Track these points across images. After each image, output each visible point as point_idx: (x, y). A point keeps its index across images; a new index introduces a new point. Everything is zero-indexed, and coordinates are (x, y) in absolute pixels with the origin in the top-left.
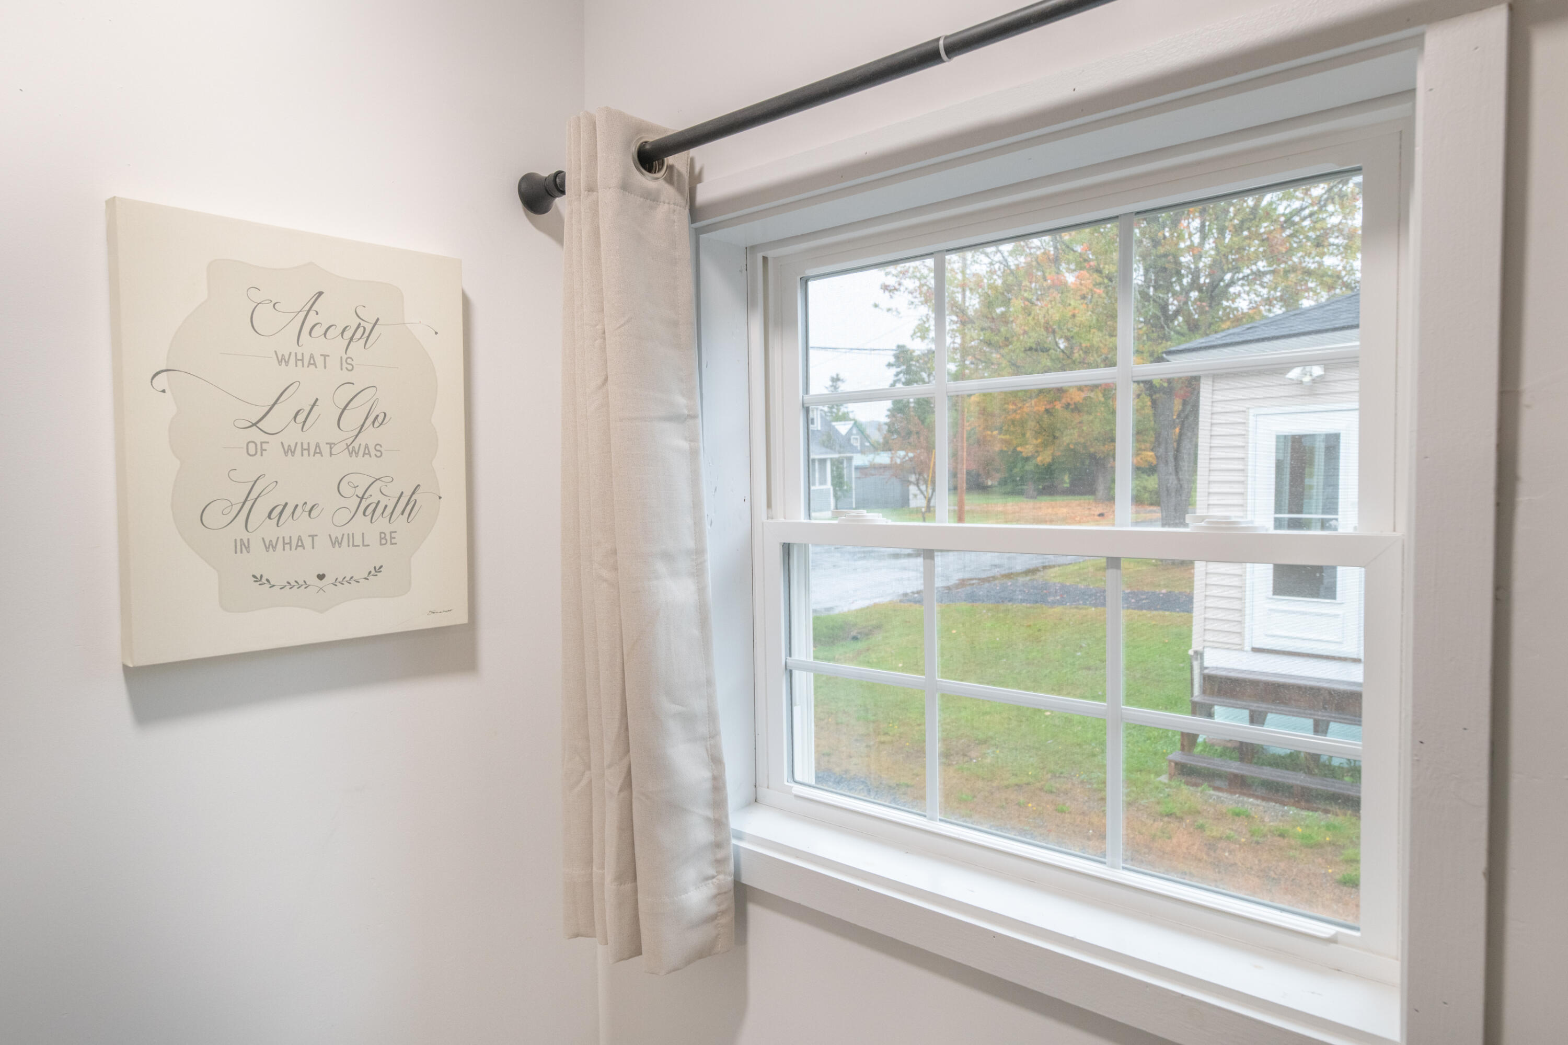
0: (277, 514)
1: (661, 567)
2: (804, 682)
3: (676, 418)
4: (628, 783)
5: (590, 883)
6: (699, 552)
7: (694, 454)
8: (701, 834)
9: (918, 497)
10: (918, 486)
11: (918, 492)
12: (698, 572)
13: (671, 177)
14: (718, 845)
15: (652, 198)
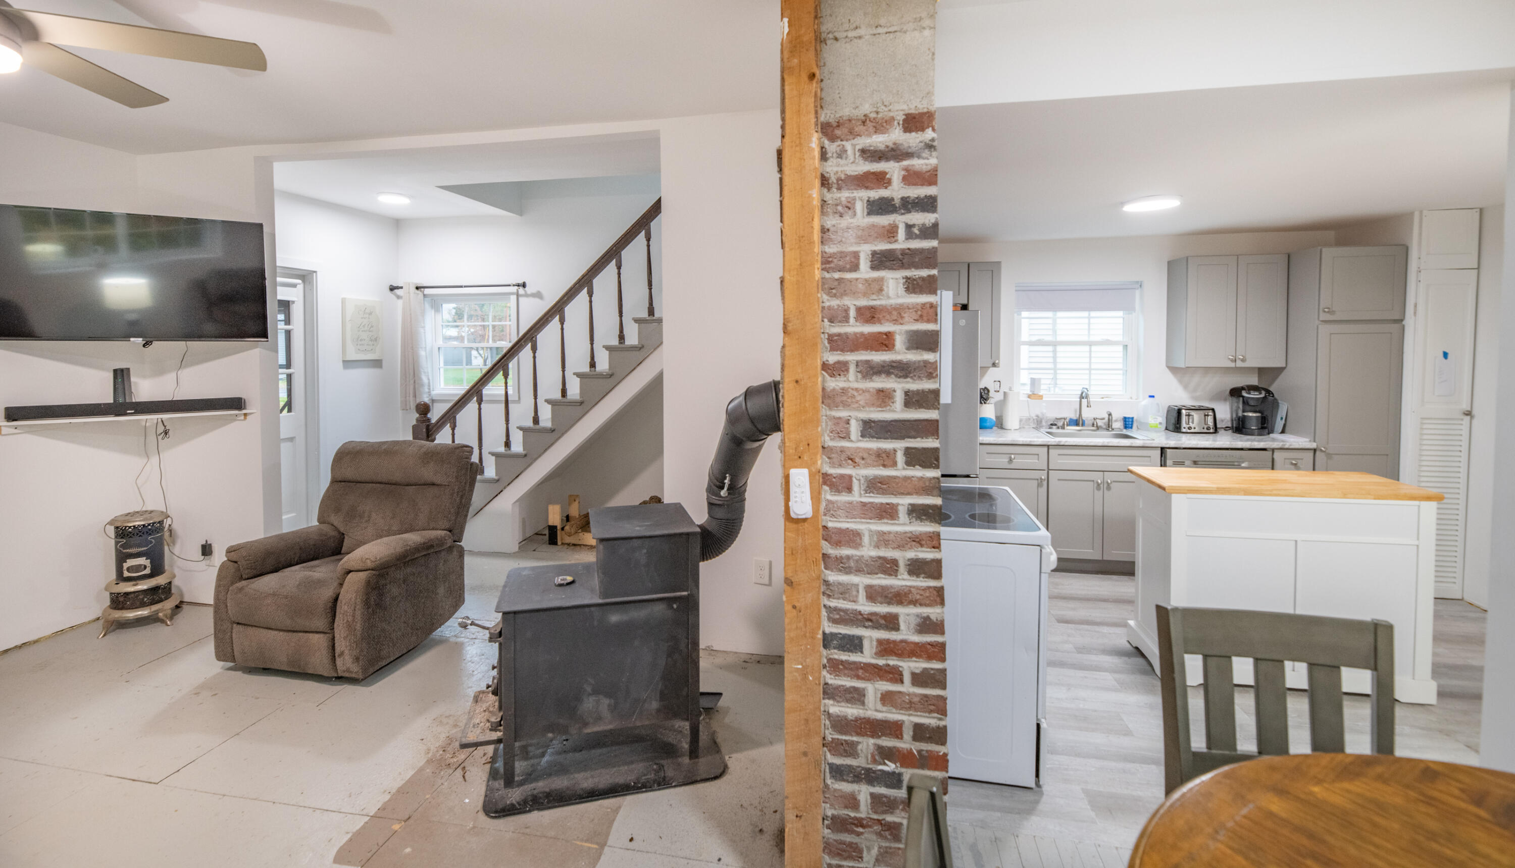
0: (361, 340)
1: (420, 349)
2: (442, 370)
3: (423, 327)
4: (415, 382)
5: (406, 401)
6: (426, 348)
7: (425, 333)
8: (427, 390)
9: (478, 358)
10: (478, 351)
11: (478, 355)
12: (426, 351)
13: (421, 291)
14: (429, 392)
15: (418, 294)
